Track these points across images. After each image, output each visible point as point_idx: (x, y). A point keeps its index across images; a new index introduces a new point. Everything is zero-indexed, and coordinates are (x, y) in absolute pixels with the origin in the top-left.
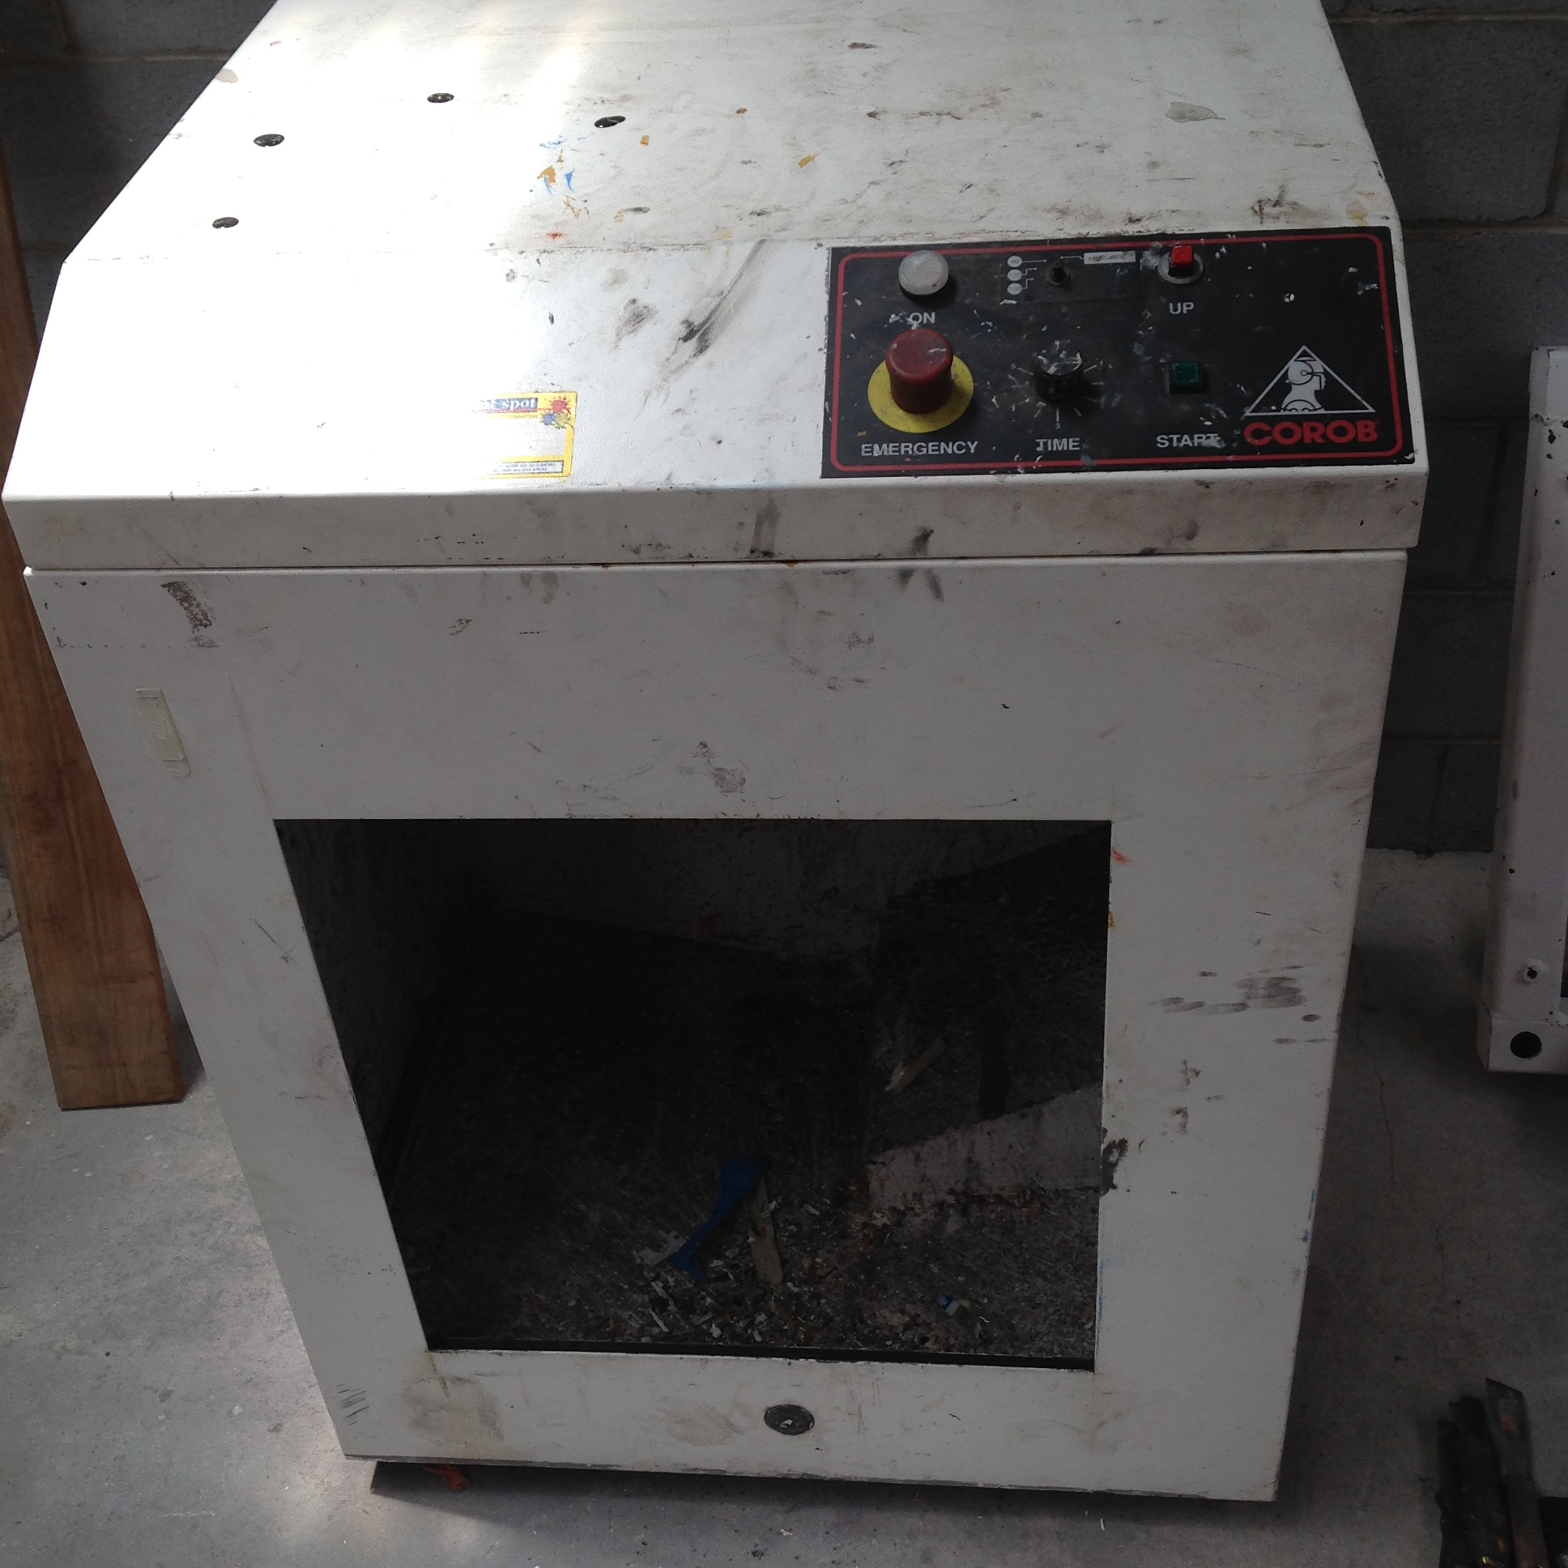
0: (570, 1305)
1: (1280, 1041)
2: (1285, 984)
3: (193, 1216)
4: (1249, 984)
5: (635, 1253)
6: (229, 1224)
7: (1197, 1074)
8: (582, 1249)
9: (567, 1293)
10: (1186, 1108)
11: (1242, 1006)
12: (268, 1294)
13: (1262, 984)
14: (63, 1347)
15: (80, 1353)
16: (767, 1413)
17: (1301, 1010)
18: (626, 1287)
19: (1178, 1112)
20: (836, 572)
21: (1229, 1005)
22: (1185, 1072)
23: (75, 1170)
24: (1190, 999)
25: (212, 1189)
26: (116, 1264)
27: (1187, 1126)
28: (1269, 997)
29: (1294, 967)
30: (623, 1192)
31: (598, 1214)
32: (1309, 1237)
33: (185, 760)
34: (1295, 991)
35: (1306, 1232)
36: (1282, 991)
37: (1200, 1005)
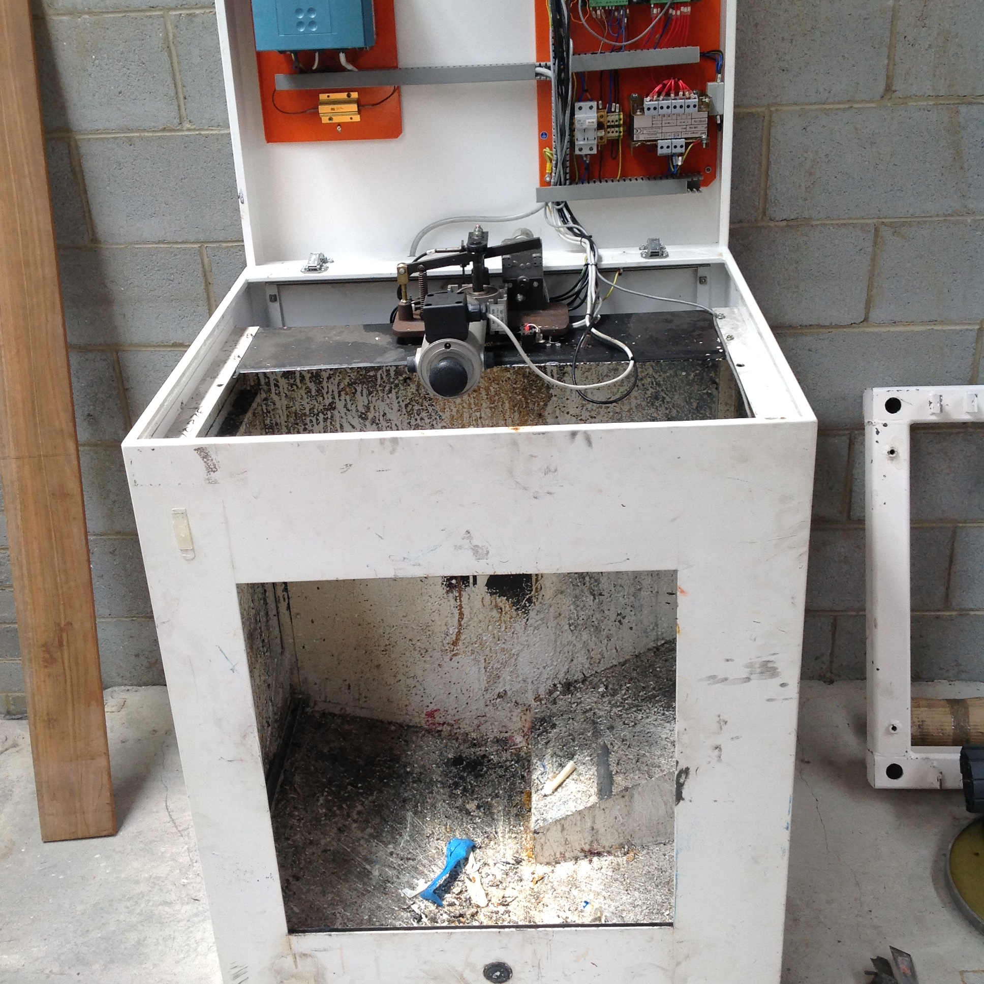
0: (365, 918)
1: (768, 700)
2: (770, 665)
3: (127, 897)
4: (750, 666)
5: (400, 891)
6: (149, 901)
7: (726, 722)
8: (369, 889)
9: (362, 912)
10: (720, 745)
11: (748, 679)
12: (174, 938)
13: (758, 665)
14: (51, 972)
15: (62, 974)
16: (485, 969)
17: (778, 681)
18: (396, 909)
19: (716, 748)
20: (539, 434)
21: (741, 679)
22: (719, 722)
23: (53, 875)
24: (721, 676)
25: (137, 882)
26: (81, 925)
27: (722, 757)
28: (762, 673)
29: (774, 654)
30: (391, 859)
31: (377, 871)
32: (790, 827)
33: (193, 550)
34: (775, 669)
35: (788, 824)
36: (768, 669)
37: (726, 679)
